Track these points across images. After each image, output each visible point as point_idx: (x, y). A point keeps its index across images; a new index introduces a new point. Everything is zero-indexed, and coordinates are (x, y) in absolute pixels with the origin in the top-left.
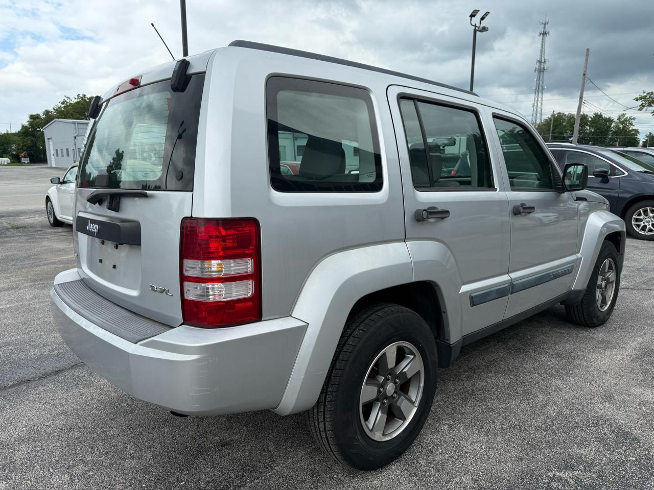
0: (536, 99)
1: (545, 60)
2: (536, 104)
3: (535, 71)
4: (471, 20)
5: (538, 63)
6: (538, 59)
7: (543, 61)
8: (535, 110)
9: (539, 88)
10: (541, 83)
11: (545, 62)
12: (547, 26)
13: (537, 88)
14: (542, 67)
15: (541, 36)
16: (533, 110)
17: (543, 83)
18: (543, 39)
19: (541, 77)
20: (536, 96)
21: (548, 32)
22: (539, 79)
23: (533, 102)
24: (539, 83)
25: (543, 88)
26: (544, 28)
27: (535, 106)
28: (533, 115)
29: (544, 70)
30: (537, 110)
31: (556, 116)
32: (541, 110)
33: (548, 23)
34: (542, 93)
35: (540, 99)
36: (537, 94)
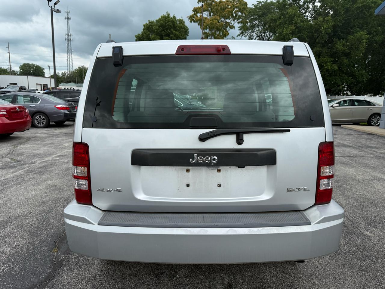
0: (68, 57)
1: (70, 34)
2: (68, 60)
3: (66, 40)
4: (49, 3)
5: (67, 36)
6: (67, 33)
7: (69, 35)
8: (69, 63)
9: (69, 51)
10: (70, 47)
11: (70, 35)
12: (69, 14)
13: (68, 50)
14: (69, 38)
15: (66, 19)
16: (68, 63)
17: (71, 48)
18: (67, 21)
19: (70, 44)
20: (68, 55)
21: (70, 18)
22: (68, 45)
23: (67, 59)
24: (69, 48)
25: (71, 51)
26: (68, 15)
27: (68, 61)
28: (68, 66)
29: (71, 40)
30: (70, 63)
31: (81, 68)
32: (72, 64)
33: (69, 12)
34: (72, 54)
35: (70, 57)
36: (68, 54)
